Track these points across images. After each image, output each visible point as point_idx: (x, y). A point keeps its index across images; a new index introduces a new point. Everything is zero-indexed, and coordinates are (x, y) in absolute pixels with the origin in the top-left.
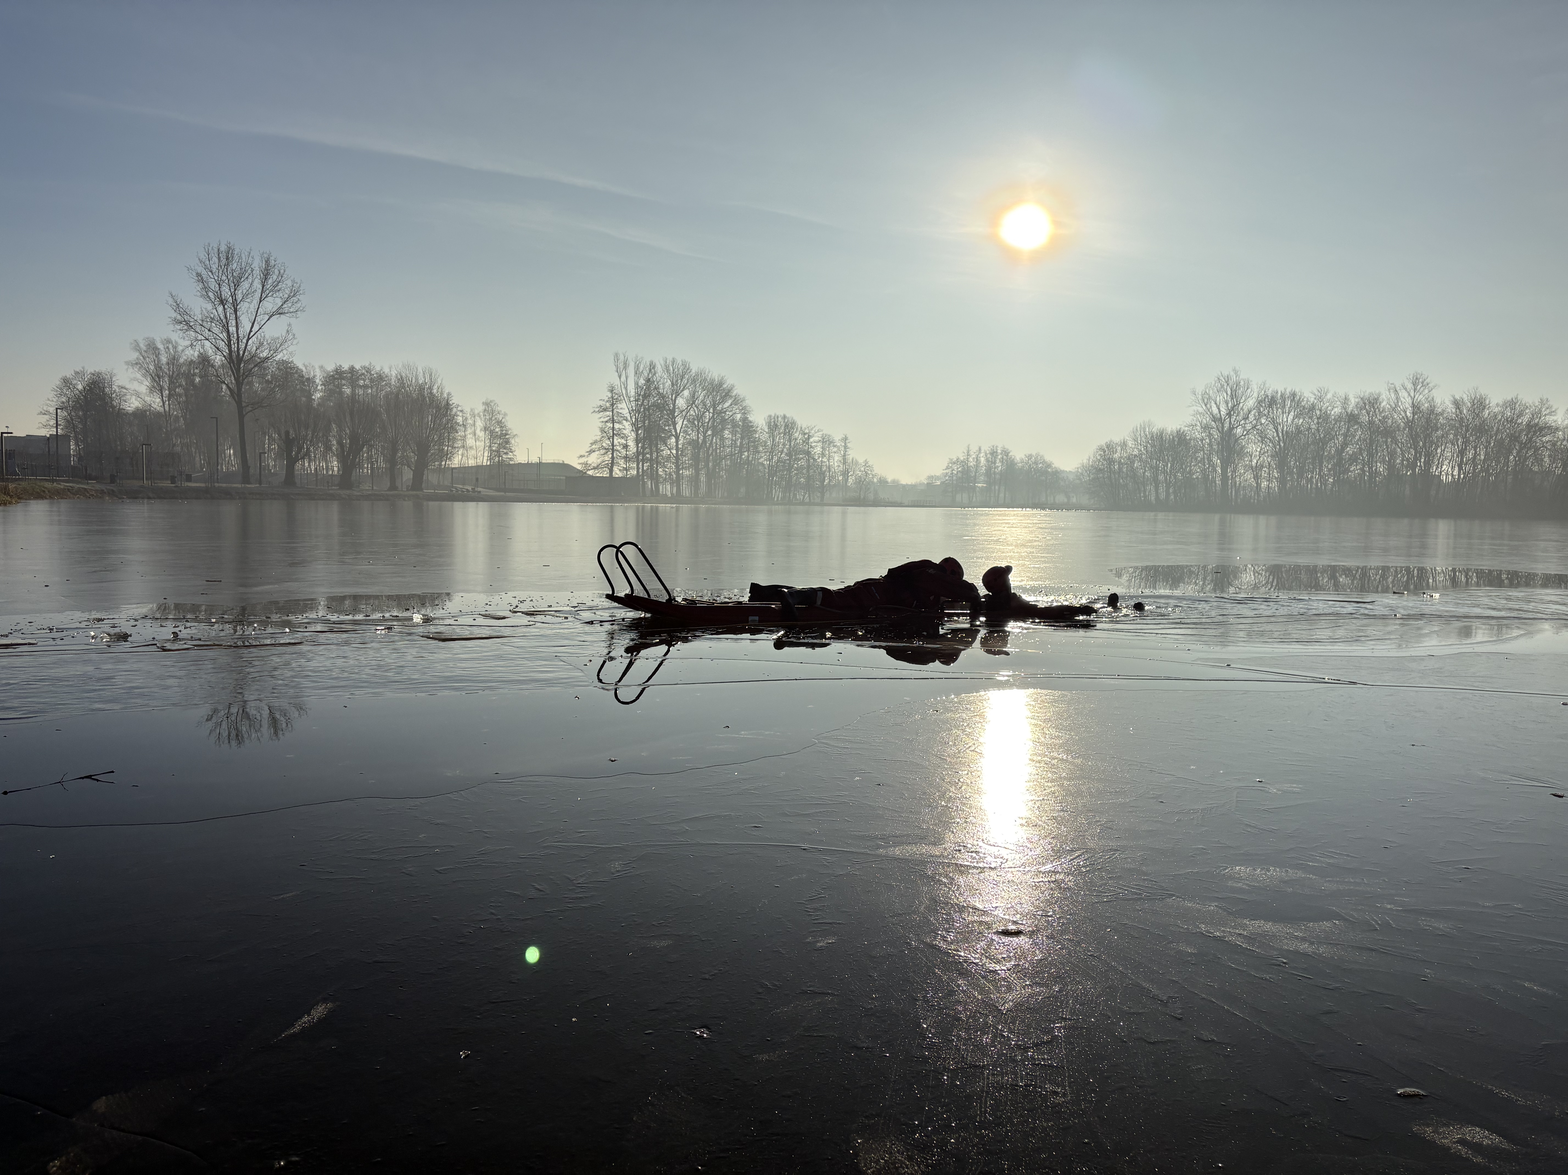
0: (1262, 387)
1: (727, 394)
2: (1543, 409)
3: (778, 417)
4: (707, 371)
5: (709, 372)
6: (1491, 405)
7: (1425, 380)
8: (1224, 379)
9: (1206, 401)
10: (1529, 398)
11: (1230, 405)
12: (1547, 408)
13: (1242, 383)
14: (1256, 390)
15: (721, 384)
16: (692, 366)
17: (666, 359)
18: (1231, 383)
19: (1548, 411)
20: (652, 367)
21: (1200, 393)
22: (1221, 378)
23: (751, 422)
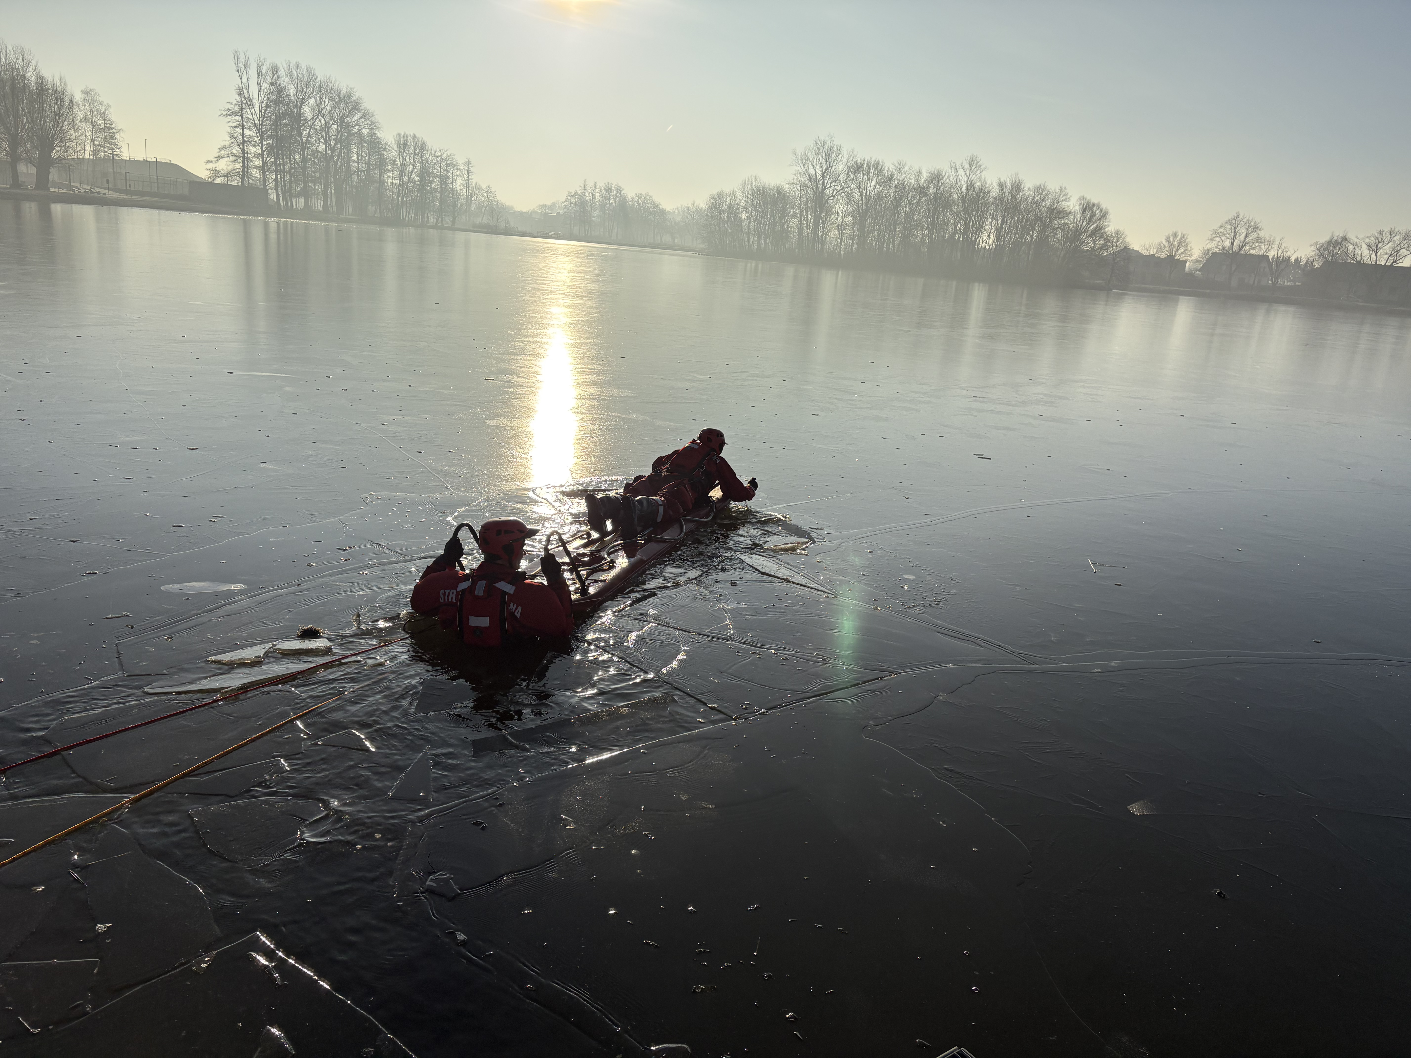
0: (851, 153)
1: (356, 107)
2: (1061, 196)
3: (407, 136)
4: (334, 79)
5: (336, 81)
6: (1025, 189)
7: (978, 162)
8: (821, 144)
9: (804, 161)
10: (1053, 186)
11: (824, 167)
12: (1064, 195)
13: (835, 148)
14: (845, 156)
15: (349, 96)
16: (317, 73)
17: (290, 62)
18: (827, 147)
19: (1064, 197)
20: (275, 70)
21: (800, 154)
22: (818, 142)
23: (378, 138)
